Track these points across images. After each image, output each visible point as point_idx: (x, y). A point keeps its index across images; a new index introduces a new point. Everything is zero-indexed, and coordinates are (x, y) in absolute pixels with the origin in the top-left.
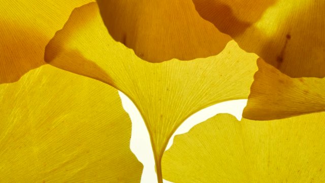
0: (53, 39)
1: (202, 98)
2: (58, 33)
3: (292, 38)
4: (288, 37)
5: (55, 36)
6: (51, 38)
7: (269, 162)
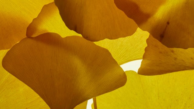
0: (31, 23)
1: (121, 59)
2: (34, 20)
3: (170, 24)
4: (168, 23)
5: (32, 22)
6: (30, 23)
7: (159, 96)
